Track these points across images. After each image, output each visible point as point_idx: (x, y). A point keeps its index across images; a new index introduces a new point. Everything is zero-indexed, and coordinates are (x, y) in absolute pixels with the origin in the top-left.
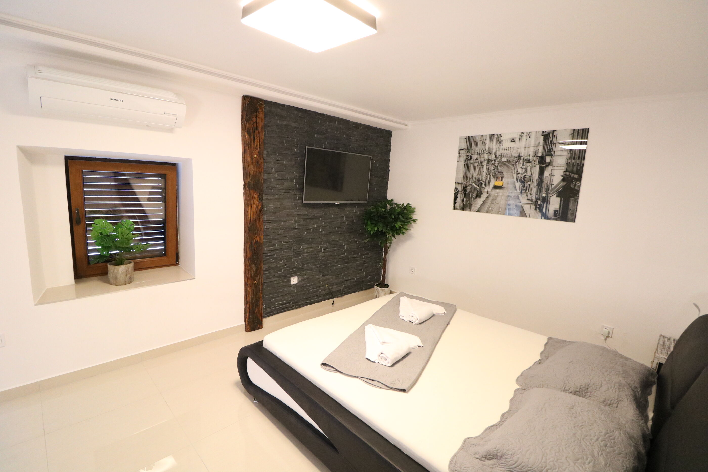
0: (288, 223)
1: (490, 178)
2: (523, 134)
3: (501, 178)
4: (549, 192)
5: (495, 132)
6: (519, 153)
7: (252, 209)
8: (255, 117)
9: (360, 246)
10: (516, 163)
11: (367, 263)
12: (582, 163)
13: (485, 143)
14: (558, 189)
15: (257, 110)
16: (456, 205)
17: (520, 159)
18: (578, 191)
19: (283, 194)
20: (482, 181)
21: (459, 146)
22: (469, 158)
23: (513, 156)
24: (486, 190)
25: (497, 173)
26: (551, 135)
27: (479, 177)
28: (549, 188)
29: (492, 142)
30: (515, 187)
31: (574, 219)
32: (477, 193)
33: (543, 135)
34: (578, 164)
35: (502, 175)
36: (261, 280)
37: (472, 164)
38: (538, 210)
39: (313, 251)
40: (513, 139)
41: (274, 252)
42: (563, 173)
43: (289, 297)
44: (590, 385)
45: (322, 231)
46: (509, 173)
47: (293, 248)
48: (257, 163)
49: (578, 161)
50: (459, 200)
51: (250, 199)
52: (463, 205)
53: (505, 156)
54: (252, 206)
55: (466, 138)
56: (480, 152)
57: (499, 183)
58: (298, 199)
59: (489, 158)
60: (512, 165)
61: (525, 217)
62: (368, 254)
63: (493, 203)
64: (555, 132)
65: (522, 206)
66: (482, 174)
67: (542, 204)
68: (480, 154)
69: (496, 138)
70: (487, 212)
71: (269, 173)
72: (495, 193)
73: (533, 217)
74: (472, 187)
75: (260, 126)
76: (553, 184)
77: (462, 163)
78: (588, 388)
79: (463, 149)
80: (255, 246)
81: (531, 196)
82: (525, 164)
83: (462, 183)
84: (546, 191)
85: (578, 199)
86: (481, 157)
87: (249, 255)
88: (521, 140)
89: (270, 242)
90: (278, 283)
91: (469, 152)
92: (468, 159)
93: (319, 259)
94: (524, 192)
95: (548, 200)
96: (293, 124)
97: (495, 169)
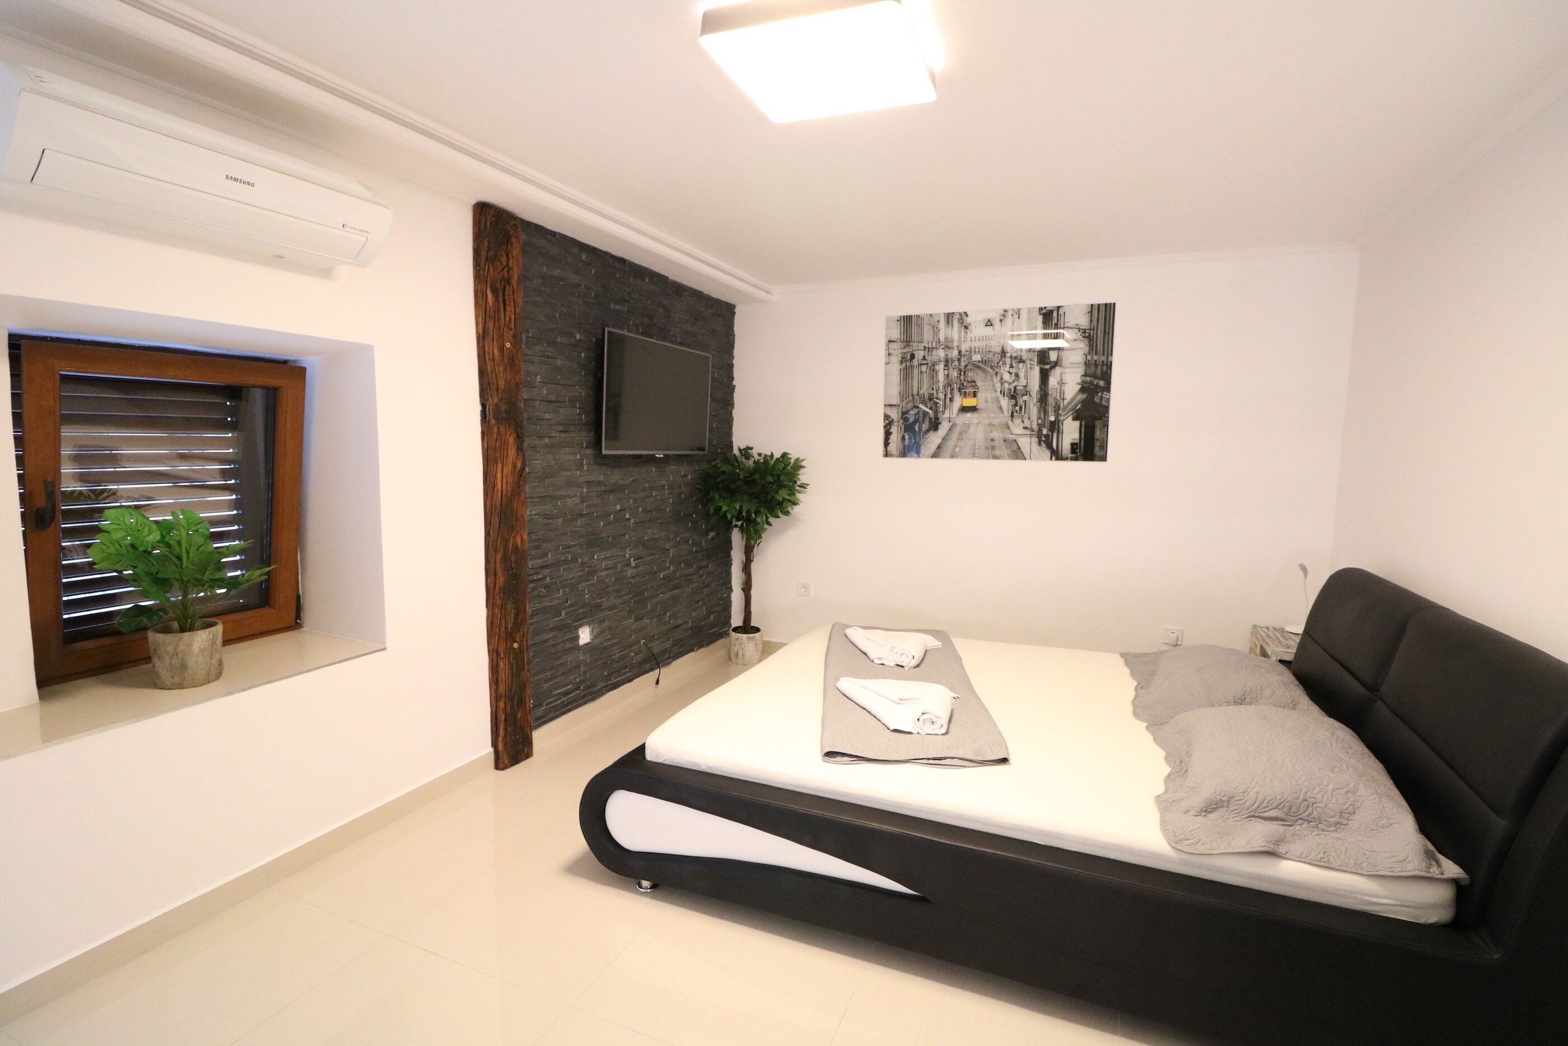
0: (569, 501)
1: (952, 393)
2: (1007, 312)
3: (974, 392)
4: (1060, 412)
5: (956, 308)
6: (1001, 346)
7: (504, 471)
8: (504, 254)
9: (694, 550)
10: (998, 364)
11: (708, 586)
12: (1109, 360)
13: (937, 328)
14: (1074, 406)
15: (508, 238)
16: (889, 448)
17: (1005, 357)
18: (1107, 408)
19: (558, 435)
20: (937, 399)
21: (886, 335)
22: (909, 358)
23: (991, 352)
24: (947, 415)
25: (965, 383)
26: (1055, 314)
27: (932, 392)
28: (1059, 406)
29: (950, 326)
30: (1001, 408)
31: (1105, 456)
32: (930, 422)
33: (1041, 314)
34: (1103, 362)
35: (974, 386)
36: (525, 639)
37: (915, 368)
38: (1043, 445)
39: (615, 567)
40: (989, 321)
41: (546, 571)
42: (1081, 379)
43: (577, 675)
44: (1246, 693)
45: (629, 519)
46: (987, 383)
47: (580, 560)
48: (512, 362)
49: (1103, 358)
50: (895, 438)
51: (500, 447)
52: (904, 446)
53: (977, 352)
54: (504, 463)
55: (899, 319)
56: (930, 346)
57: (970, 402)
58: (586, 448)
59: (947, 355)
60: (991, 367)
61: (1022, 459)
62: (707, 566)
63: (962, 439)
64: (1061, 308)
65: (1015, 440)
66: (937, 387)
67: (1050, 433)
68: (930, 350)
69: (959, 319)
70: (952, 456)
71: (531, 386)
72: (964, 420)
73: (1037, 459)
74: (918, 413)
75: (515, 277)
76: (1065, 397)
77: (896, 367)
78: (1245, 699)
79: (895, 340)
80: (513, 558)
81: (1029, 422)
82: (1014, 365)
83: (899, 405)
84: (1055, 412)
85: (1108, 421)
86: (932, 355)
87: (501, 580)
88: (1003, 323)
89: (538, 548)
90: (554, 645)
91: (907, 345)
92: (908, 360)
93: (629, 583)
94: (1017, 414)
95: (1059, 427)
96: (574, 278)
97: (960, 375)
